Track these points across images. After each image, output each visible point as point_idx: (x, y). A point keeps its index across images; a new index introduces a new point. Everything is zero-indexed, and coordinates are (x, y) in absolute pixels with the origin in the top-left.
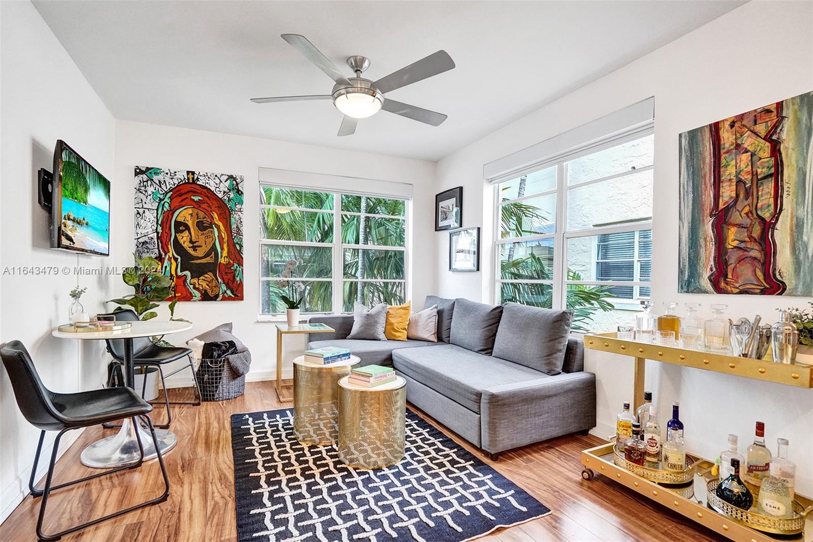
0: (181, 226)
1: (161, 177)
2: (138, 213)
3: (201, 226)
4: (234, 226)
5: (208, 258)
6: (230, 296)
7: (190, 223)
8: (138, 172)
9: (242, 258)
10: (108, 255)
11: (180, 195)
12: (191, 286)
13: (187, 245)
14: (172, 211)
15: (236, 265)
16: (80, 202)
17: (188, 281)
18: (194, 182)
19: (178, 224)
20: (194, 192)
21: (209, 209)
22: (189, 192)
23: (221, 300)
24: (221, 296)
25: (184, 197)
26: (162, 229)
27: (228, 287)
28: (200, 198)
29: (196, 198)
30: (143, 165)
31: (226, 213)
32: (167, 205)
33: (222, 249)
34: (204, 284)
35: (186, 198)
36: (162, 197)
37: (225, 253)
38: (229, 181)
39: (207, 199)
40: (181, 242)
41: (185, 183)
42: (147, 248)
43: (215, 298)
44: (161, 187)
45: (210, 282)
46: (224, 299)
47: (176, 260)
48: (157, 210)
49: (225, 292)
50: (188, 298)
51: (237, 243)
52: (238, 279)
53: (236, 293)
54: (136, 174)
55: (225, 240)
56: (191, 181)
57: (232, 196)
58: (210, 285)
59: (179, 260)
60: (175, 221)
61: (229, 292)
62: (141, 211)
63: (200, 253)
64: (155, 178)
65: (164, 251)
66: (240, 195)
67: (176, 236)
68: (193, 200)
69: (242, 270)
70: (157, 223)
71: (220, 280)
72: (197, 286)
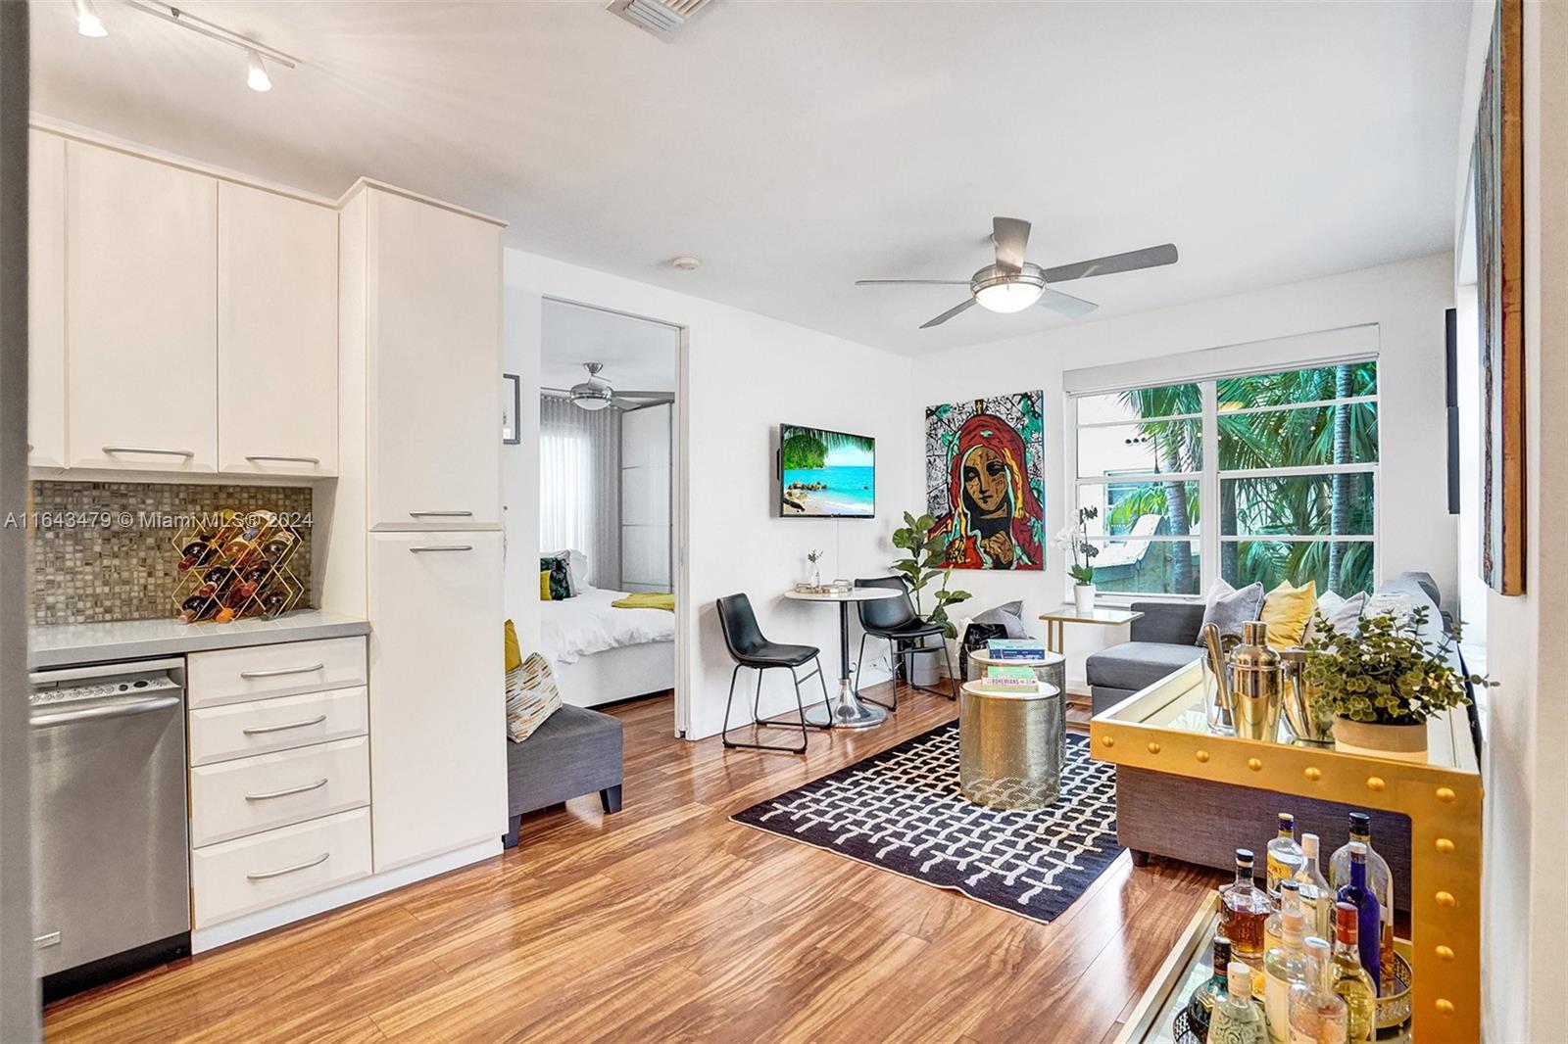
0: (971, 472)
1: (949, 414)
2: (930, 462)
3: (992, 470)
4: (1030, 465)
5: (1000, 512)
6: (1026, 564)
7: (979, 468)
8: (930, 413)
9: (1041, 510)
10: (873, 517)
11: (969, 433)
12: (982, 550)
13: (976, 496)
14: (961, 455)
15: (1033, 519)
16: (811, 467)
17: (978, 543)
18: (983, 414)
19: (968, 470)
20: (983, 426)
21: (1000, 445)
22: (977, 427)
23: (1016, 569)
24: (1015, 563)
25: (973, 434)
26: (952, 479)
27: (1024, 552)
28: (990, 433)
29: (985, 434)
30: (933, 405)
31: (1020, 449)
32: (956, 448)
33: (1016, 498)
34: (995, 546)
35: (976, 435)
36: (951, 439)
37: (1020, 505)
38: (1022, 402)
39: (998, 433)
40: (971, 492)
41: (975, 416)
42: (938, 503)
43: (1007, 567)
44: (949, 426)
45: (1002, 544)
46: (1019, 567)
47: (966, 515)
48: (947, 455)
49: (1021, 558)
50: (978, 565)
51: (1034, 488)
52: (1036, 539)
53: (1035, 560)
54: (928, 416)
55: (1020, 485)
56: (980, 412)
57: (1026, 421)
58: (1002, 548)
59: (969, 516)
60: (965, 467)
61: (1025, 558)
62: (932, 459)
63: (991, 505)
64: (945, 417)
65: (954, 506)
66: (1036, 418)
67: (965, 486)
68: (982, 436)
69: (1043, 527)
70: (947, 472)
71: (1014, 541)
72: (988, 550)
